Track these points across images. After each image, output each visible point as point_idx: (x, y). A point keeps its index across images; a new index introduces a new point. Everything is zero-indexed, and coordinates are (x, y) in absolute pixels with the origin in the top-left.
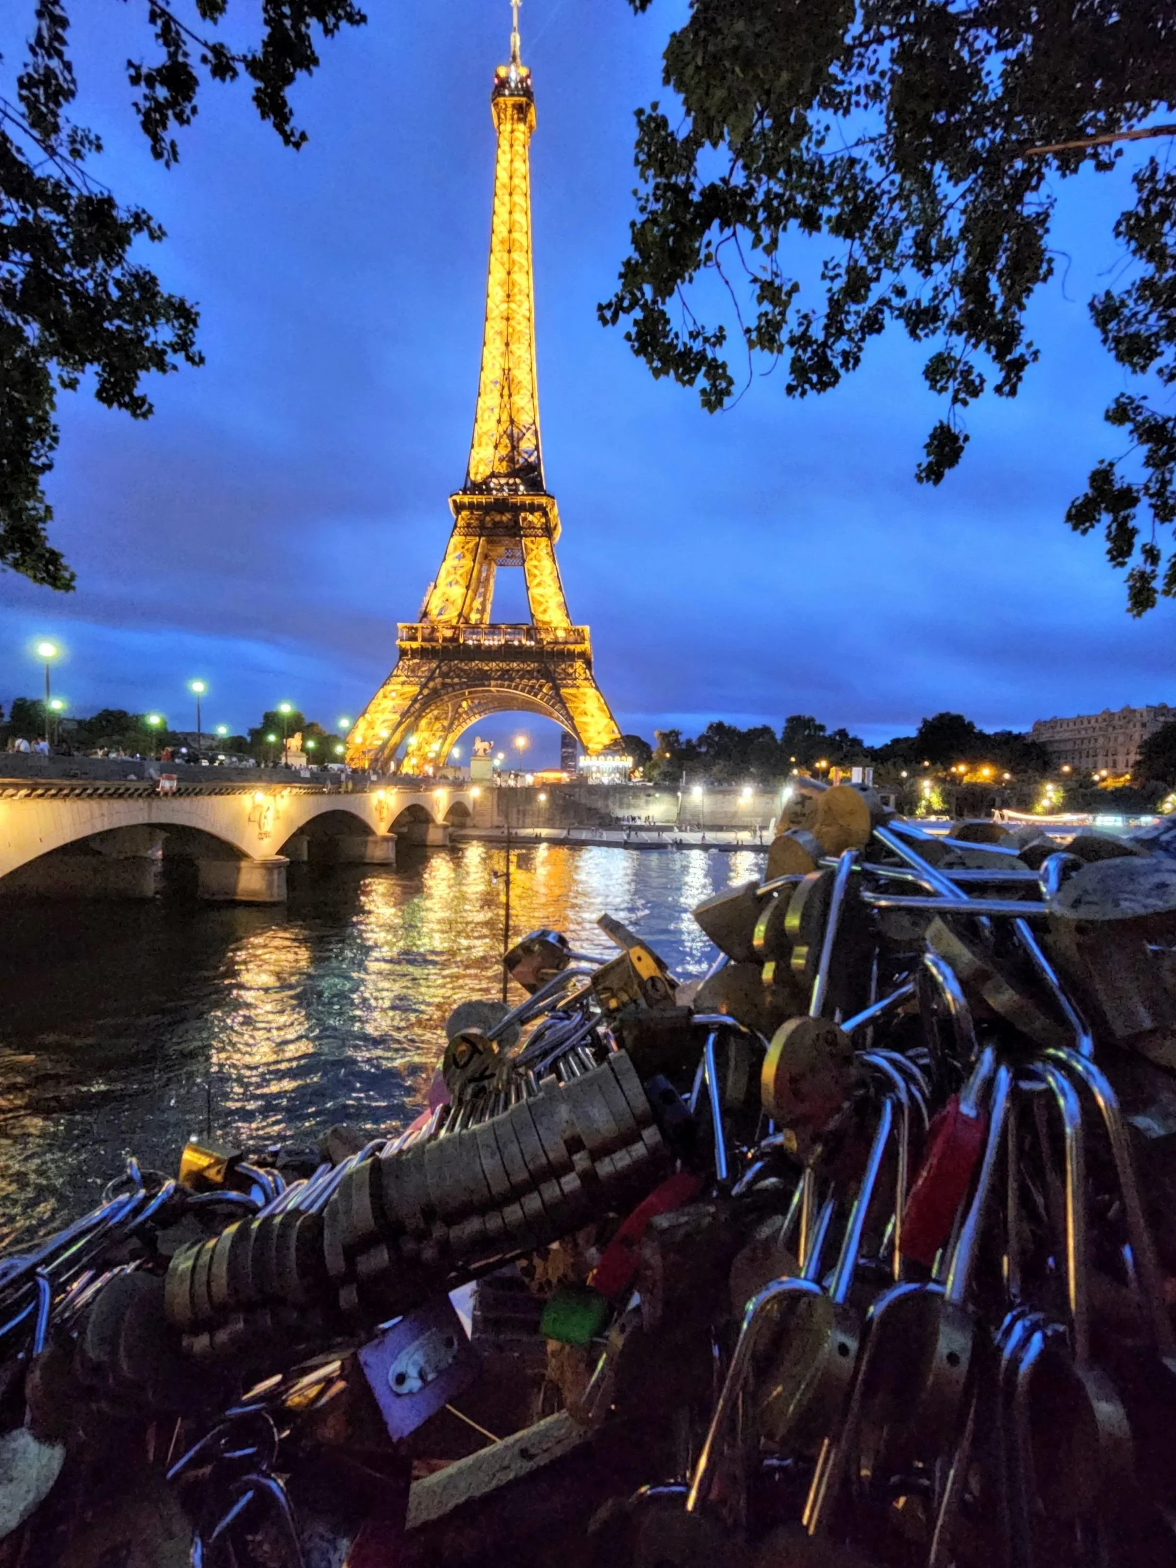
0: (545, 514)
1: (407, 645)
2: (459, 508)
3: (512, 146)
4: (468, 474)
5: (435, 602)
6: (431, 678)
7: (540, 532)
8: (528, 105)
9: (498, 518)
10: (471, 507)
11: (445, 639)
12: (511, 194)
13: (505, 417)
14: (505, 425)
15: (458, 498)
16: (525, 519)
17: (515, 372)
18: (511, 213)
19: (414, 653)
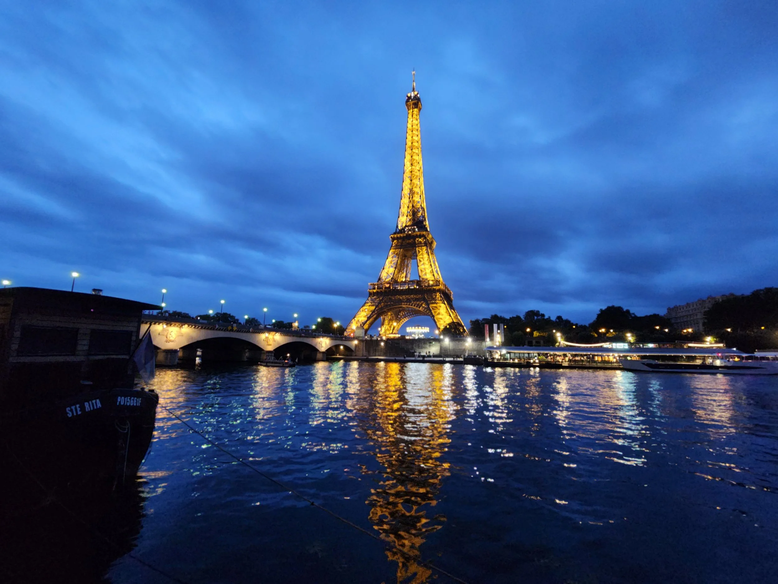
0: (425, 238)
1: (371, 291)
2: (393, 239)
3: (412, 116)
4: (397, 227)
5: (384, 275)
6: (379, 303)
7: (423, 245)
8: (418, 102)
9: (408, 242)
10: (397, 239)
11: (386, 288)
12: (412, 131)
13: (411, 205)
14: (410, 208)
15: (392, 236)
16: (418, 240)
17: (414, 189)
18: (412, 137)
19: (374, 294)
